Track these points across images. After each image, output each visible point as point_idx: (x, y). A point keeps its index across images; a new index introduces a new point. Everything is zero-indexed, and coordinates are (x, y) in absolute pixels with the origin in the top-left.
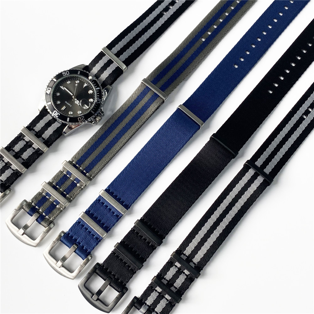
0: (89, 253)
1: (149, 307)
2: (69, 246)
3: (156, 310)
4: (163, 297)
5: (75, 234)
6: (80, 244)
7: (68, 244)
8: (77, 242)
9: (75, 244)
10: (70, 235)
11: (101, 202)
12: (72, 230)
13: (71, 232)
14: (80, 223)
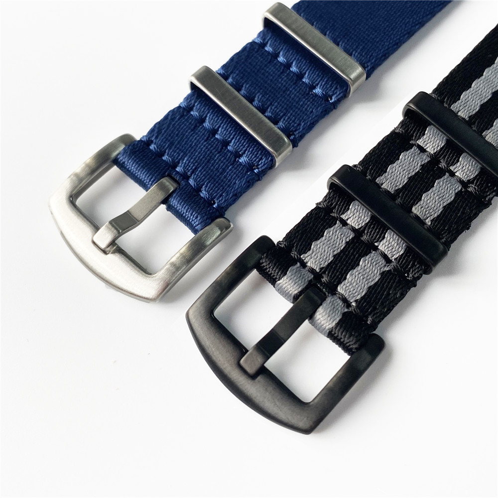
0: (220, 213)
1: (317, 276)
2: (147, 181)
3: (340, 289)
4: (371, 247)
5: (172, 144)
6: (188, 178)
7: (142, 176)
8: (178, 173)
9: (170, 176)
10: (152, 147)
11: (266, 49)
12: (159, 132)
13: (157, 138)
14: (191, 109)
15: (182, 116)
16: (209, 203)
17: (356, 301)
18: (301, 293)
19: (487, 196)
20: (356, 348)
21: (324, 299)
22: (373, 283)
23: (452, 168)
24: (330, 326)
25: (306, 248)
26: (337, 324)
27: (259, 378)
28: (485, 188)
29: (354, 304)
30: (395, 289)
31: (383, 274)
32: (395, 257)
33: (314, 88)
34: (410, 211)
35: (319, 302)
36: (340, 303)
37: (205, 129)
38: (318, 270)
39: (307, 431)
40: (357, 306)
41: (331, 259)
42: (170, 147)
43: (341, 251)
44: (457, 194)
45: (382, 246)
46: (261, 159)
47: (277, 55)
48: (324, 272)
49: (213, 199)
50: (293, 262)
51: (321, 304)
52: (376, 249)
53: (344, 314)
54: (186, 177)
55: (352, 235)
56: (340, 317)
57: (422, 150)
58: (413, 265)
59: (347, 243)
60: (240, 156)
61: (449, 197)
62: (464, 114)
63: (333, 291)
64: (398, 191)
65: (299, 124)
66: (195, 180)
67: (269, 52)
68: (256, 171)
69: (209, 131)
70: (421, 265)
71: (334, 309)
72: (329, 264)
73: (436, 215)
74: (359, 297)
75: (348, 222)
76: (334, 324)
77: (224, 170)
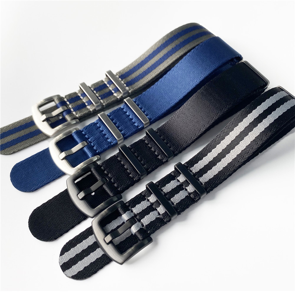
0: (98, 154)
3: (142, 221)
8: (89, 141)
9: (86, 141)
10: (83, 133)
11: (124, 110)
12: (86, 128)
13: (85, 130)
14: (97, 123)
15: (94, 125)
16: (96, 151)
17: (146, 225)
18: (128, 220)
19: (196, 198)
20: (142, 239)
21: (136, 222)
22: (152, 220)
23: (186, 188)
24: (135, 231)
25: (134, 206)
26: (138, 231)
27: (110, 245)
28: (196, 196)
29: (145, 226)
30: (159, 224)
31: (157, 218)
32: (162, 213)
33: (135, 123)
34: (170, 200)
35: (134, 223)
36: (141, 225)
37: (100, 130)
38: (136, 214)
39: (121, 264)
40: (145, 227)
41: (141, 211)
42: (88, 133)
43: (145, 209)
44: (186, 196)
45: (158, 209)
46: (114, 141)
47: (127, 112)
48: (138, 215)
49: (97, 150)
50: (129, 210)
51: (134, 224)
52: (156, 210)
53: (141, 229)
54: (91, 142)
55: (149, 205)
56: (139, 229)
57: (178, 181)
58: (167, 217)
59: (147, 207)
60: (108, 139)
61: (183, 197)
62: (194, 171)
63: (139, 221)
64: (168, 193)
65: (128, 133)
66: (93, 144)
67: (124, 111)
68: (112, 144)
69: (101, 131)
70: (169, 217)
71: (138, 226)
72: (140, 212)
73: (178, 202)
74: (147, 224)
75: (150, 200)
76: (136, 231)
77: (102, 142)
